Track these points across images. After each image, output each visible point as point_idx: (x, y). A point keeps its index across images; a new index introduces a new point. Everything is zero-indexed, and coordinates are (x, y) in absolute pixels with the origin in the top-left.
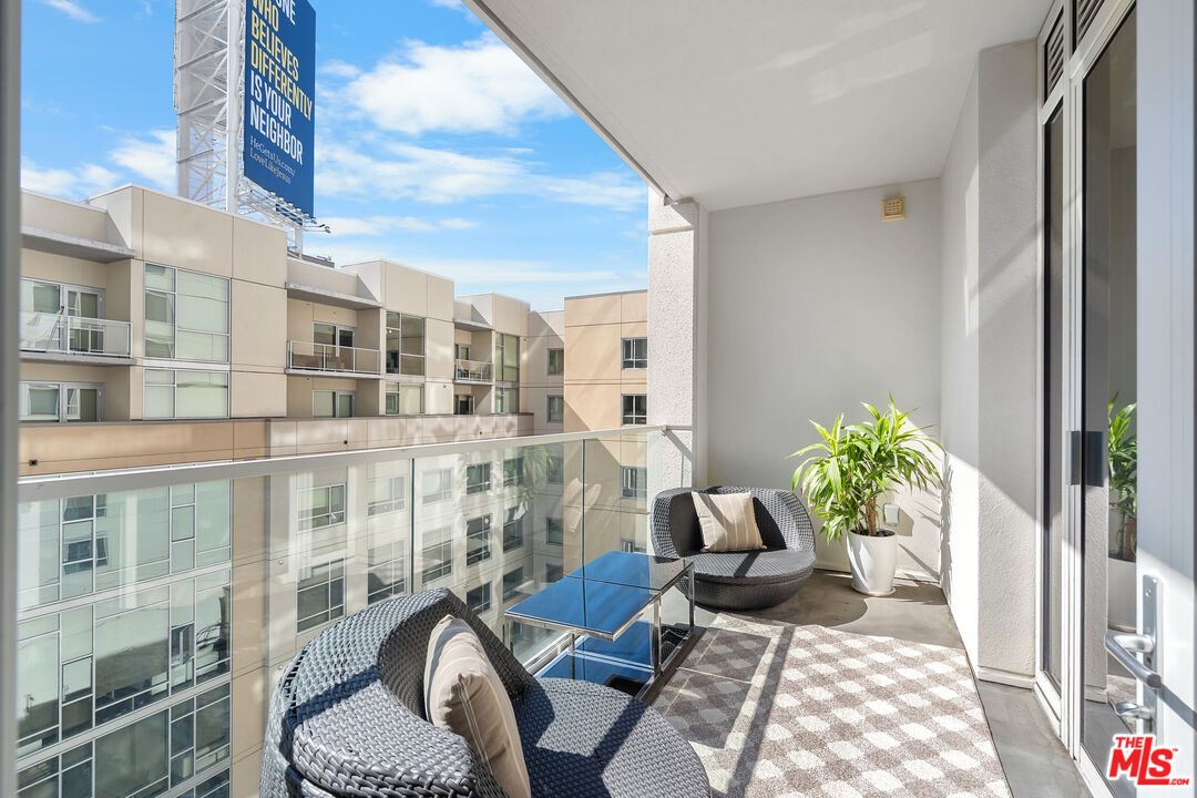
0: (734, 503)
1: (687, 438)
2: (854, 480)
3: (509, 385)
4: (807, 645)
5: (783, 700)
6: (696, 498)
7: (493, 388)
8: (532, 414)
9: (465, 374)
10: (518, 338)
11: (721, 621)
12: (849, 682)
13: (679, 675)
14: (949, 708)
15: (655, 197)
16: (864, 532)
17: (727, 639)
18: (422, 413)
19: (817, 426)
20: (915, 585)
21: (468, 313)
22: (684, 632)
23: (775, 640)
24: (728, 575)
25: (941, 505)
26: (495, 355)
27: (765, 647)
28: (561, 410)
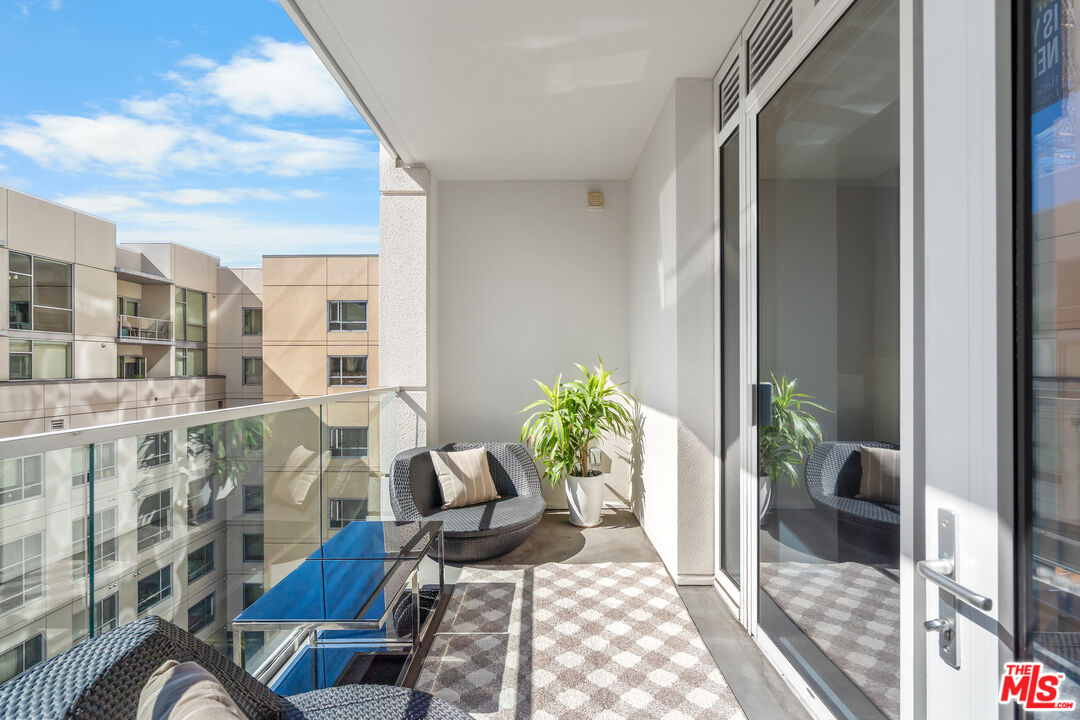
0: (470, 459)
1: (421, 398)
2: (575, 430)
3: (193, 345)
4: (548, 583)
5: (541, 643)
6: (435, 456)
7: (173, 349)
8: (224, 377)
9: (134, 332)
10: (205, 295)
11: (468, 575)
12: (589, 611)
13: (438, 642)
14: (665, 615)
15: (385, 156)
16: (579, 474)
17: (477, 592)
18: (69, 377)
19: (540, 384)
20: (613, 513)
21: (138, 263)
22: (435, 594)
23: (520, 585)
24: (473, 529)
25: (632, 445)
26: (174, 312)
27: (513, 593)
28: (260, 372)
